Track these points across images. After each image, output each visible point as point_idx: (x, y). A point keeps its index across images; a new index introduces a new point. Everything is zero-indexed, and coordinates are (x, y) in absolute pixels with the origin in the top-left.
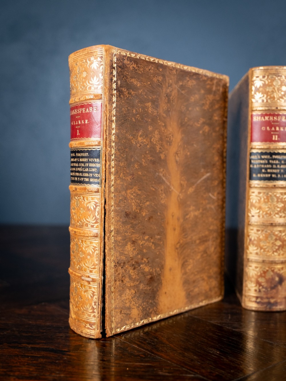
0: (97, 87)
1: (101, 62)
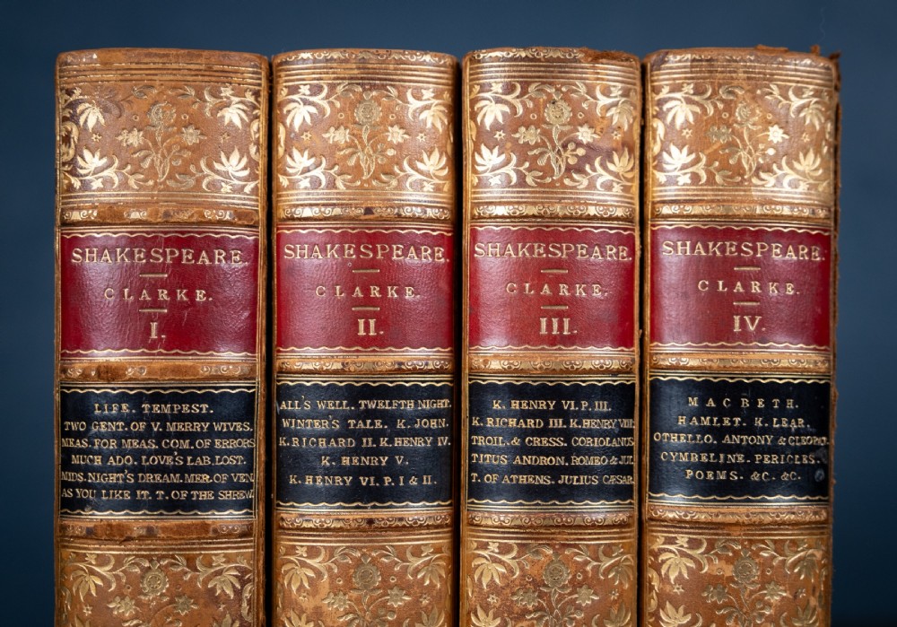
0: (244, 186)
1: (255, 108)
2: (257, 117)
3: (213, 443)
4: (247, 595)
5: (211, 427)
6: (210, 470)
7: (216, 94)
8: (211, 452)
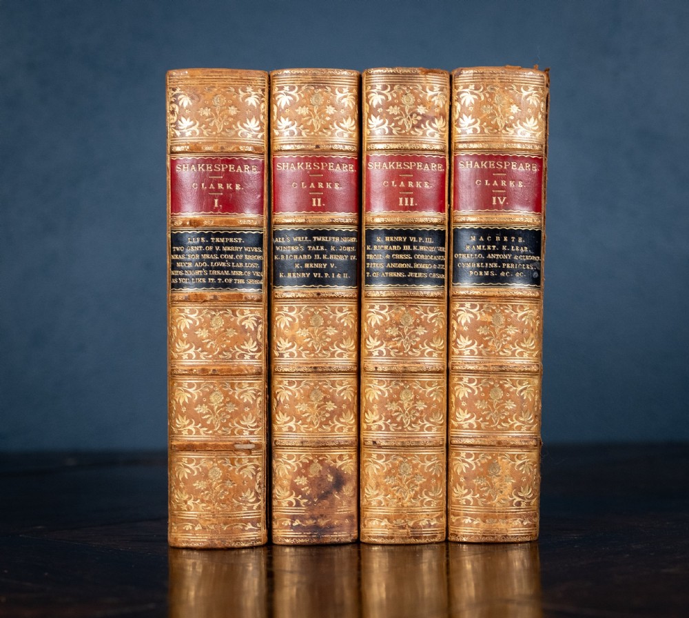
0: (257, 135)
1: (262, 97)
2: (263, 101)
3: (244, 257)
4: (260, 329)
5: (243, 249)
6: (242, 269)
7: (244, 90)
8: (243, 261)
